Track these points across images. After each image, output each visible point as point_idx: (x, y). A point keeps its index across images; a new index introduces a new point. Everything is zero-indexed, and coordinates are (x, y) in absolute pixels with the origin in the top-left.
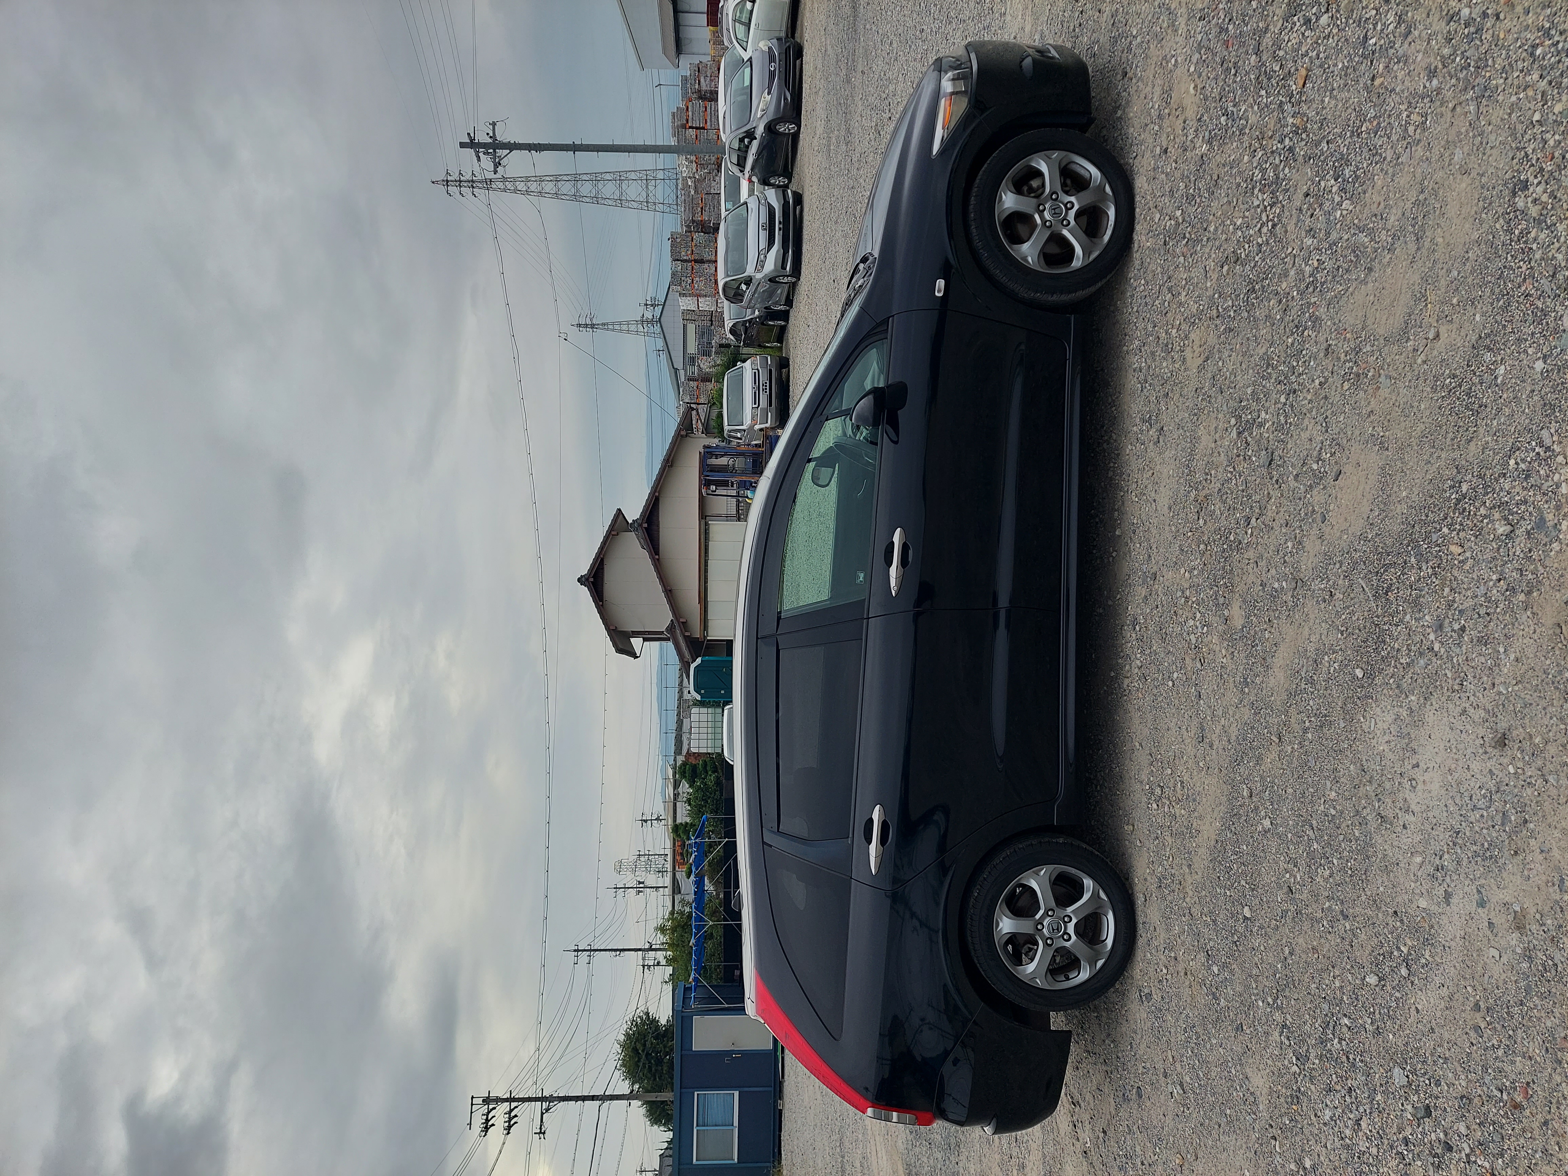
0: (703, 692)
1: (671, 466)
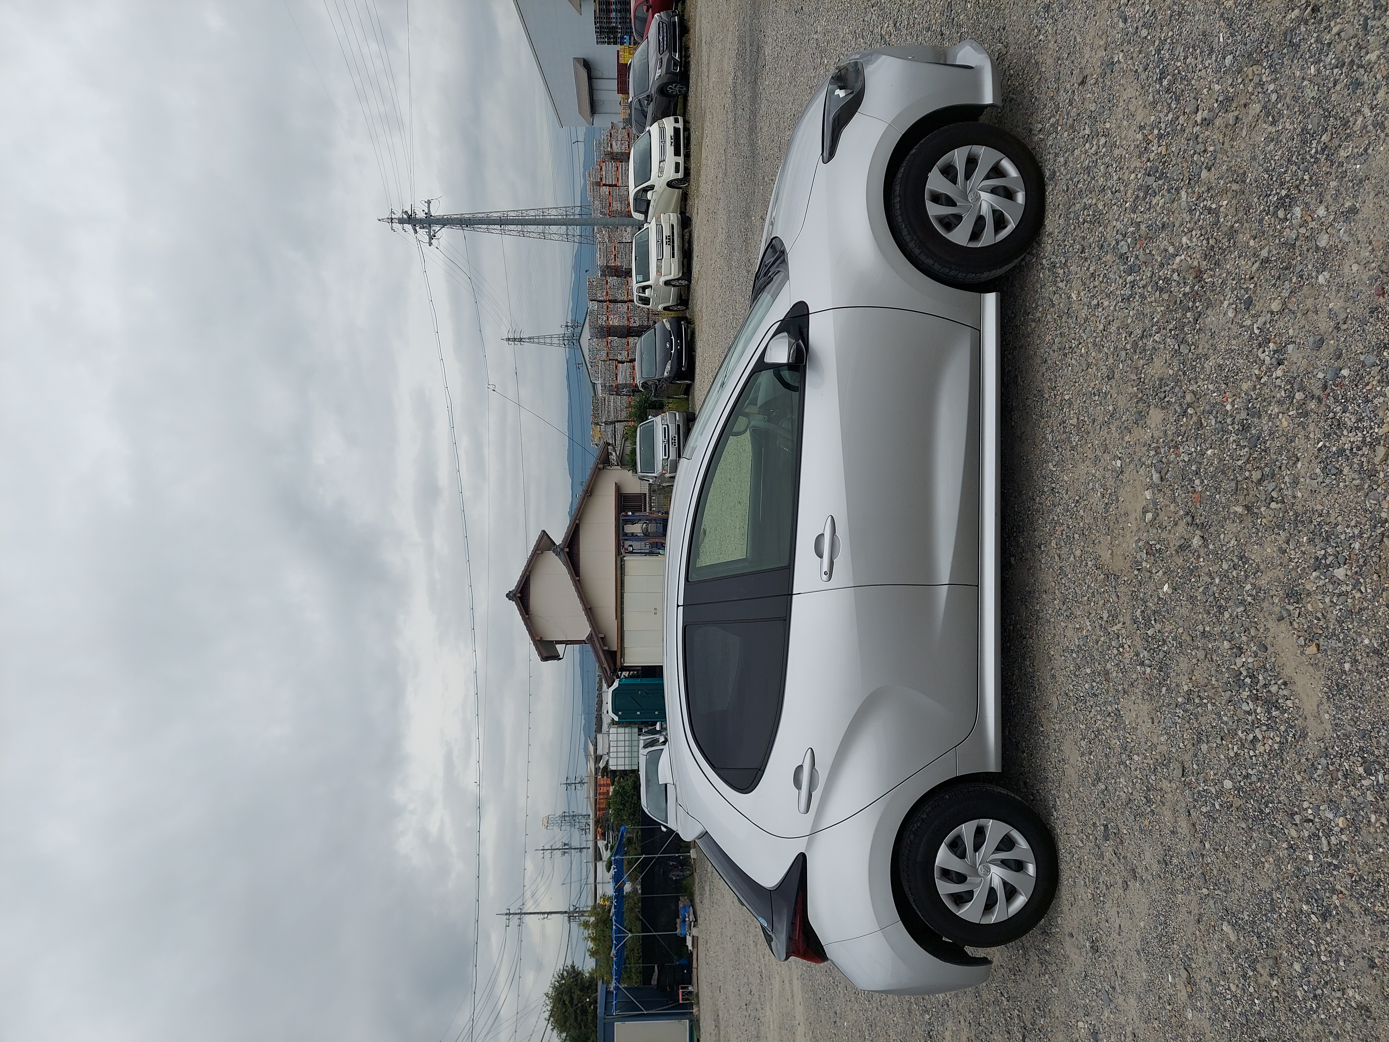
0: (620, 713)
1: (590, 495)
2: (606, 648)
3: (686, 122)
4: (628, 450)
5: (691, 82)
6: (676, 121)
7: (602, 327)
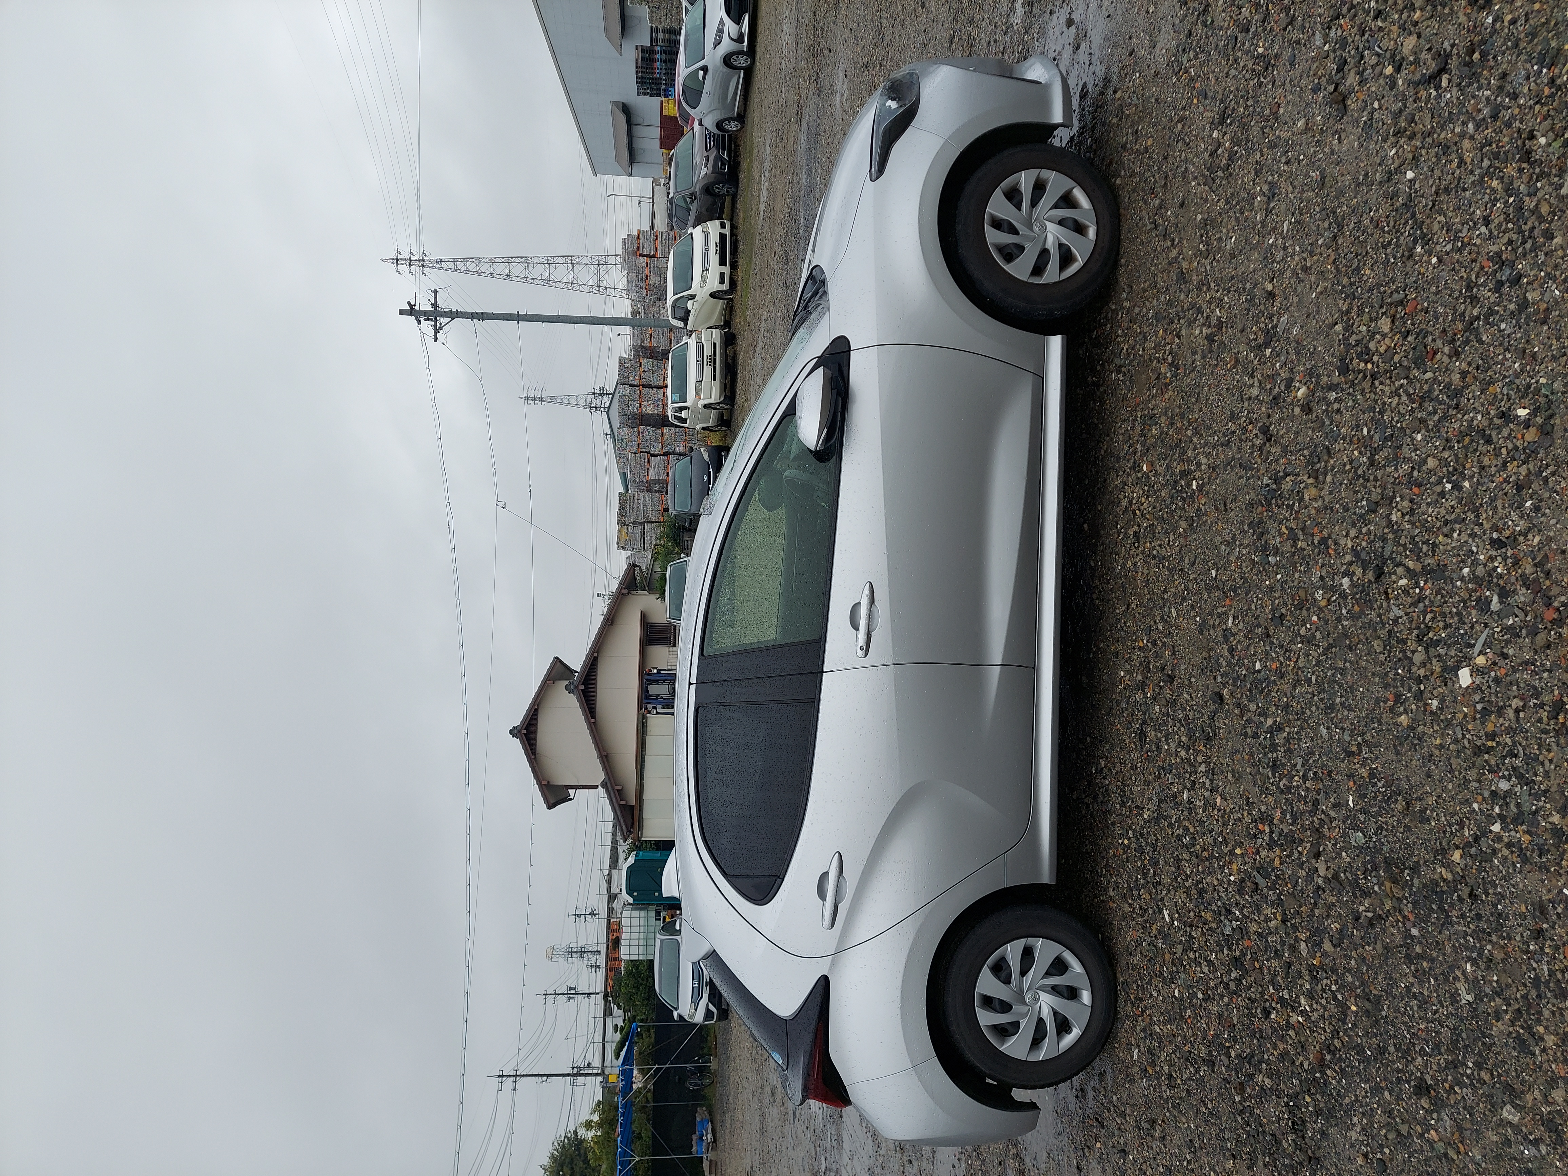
0: (635, 894)
1: (612, 624)
2: (623, 803)
3: (733, 227)
4: (657, 576)
5: (740, 185)
6: (723, 226)
7: (633, 415)
